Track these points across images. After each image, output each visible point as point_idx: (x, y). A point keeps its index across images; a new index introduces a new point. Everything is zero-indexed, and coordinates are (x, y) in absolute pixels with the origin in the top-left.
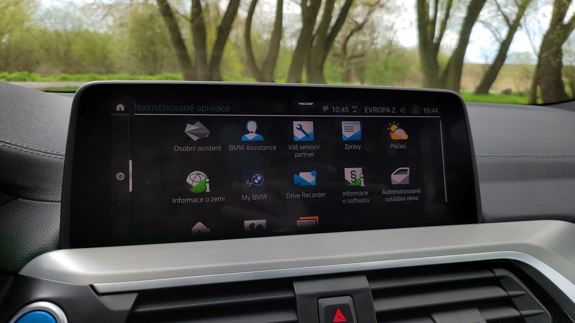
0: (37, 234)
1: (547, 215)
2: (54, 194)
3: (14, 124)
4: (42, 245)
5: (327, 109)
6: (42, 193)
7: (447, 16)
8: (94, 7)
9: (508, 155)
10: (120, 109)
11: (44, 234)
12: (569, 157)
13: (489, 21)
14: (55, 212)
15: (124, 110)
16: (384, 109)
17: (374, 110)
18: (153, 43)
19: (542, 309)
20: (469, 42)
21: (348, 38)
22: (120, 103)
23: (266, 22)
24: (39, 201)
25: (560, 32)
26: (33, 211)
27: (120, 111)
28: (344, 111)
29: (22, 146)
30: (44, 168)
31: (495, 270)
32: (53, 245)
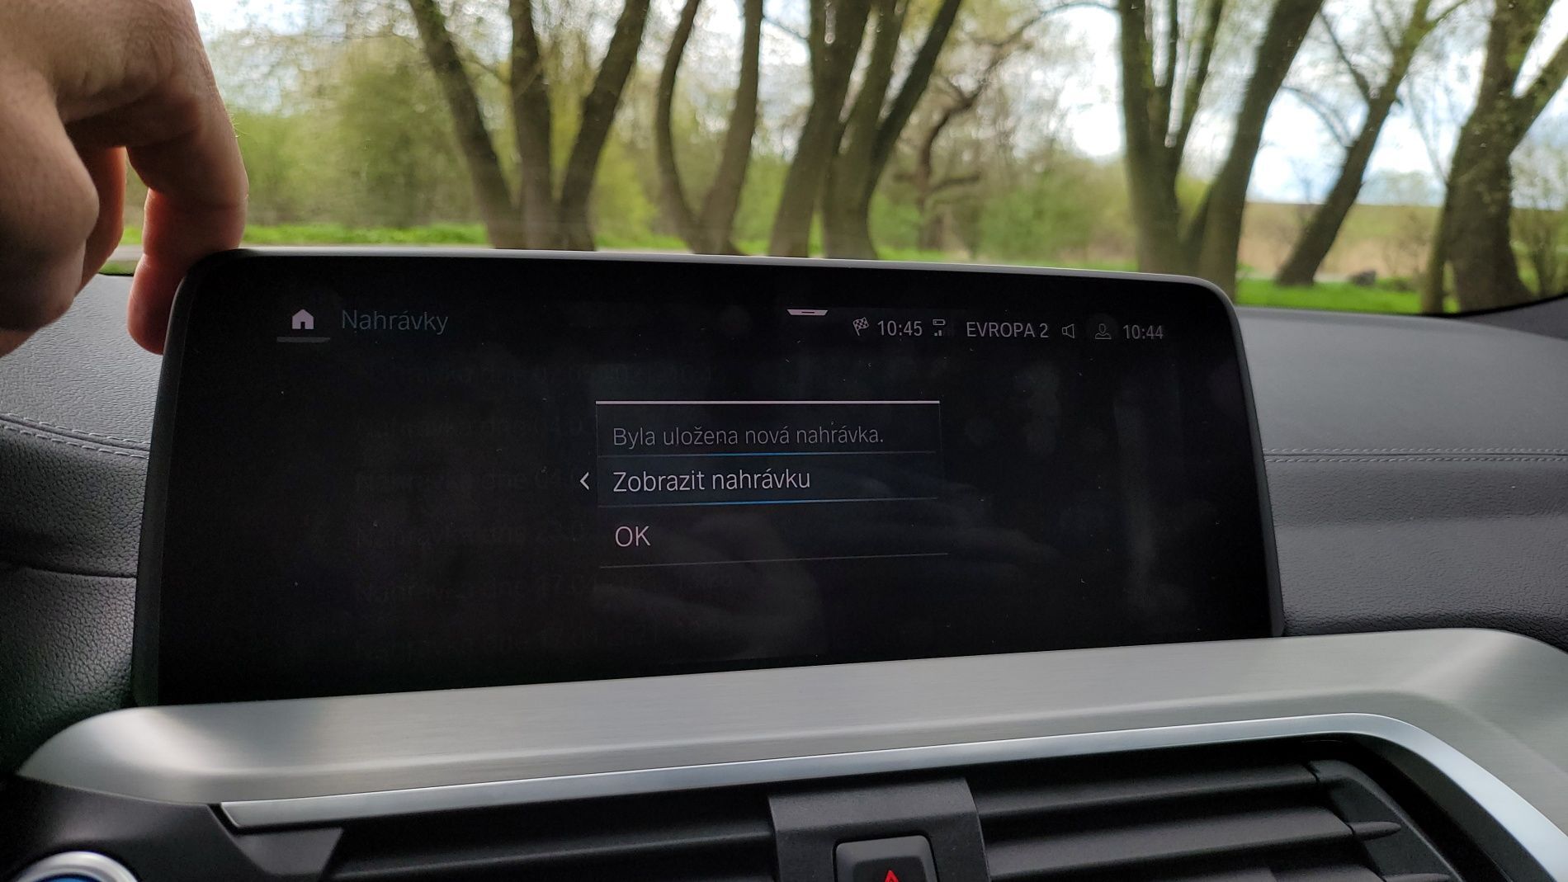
0: (69, 664)
1: (1457, 614)
2: (119, 556)
3: (12, 362)
4: (84, 696)
5: (865, 327)
6: (87, 554)
7: (1201, 75)
8: (247, 42)
9: (1354, 451)
10: (303, 324)
11: (87, 666)
12: (1520, 459)
13: (1314, 87)
14: (122, 603)
15: (312, 327)
16: (1018, 327)
17: (991, 330)
18: (405, 142)
19: (1443, 870)
20: (1260, 145)
21: (935, 132)
22: (302, 308)
23: (715, 87)
25: (1505, 118)
26: (60, 601)
27: (303, 331)
28: (910, 332)
29: (33, 423)
30: (93, 485)
31: (1317, 765)
32: (112, 695)
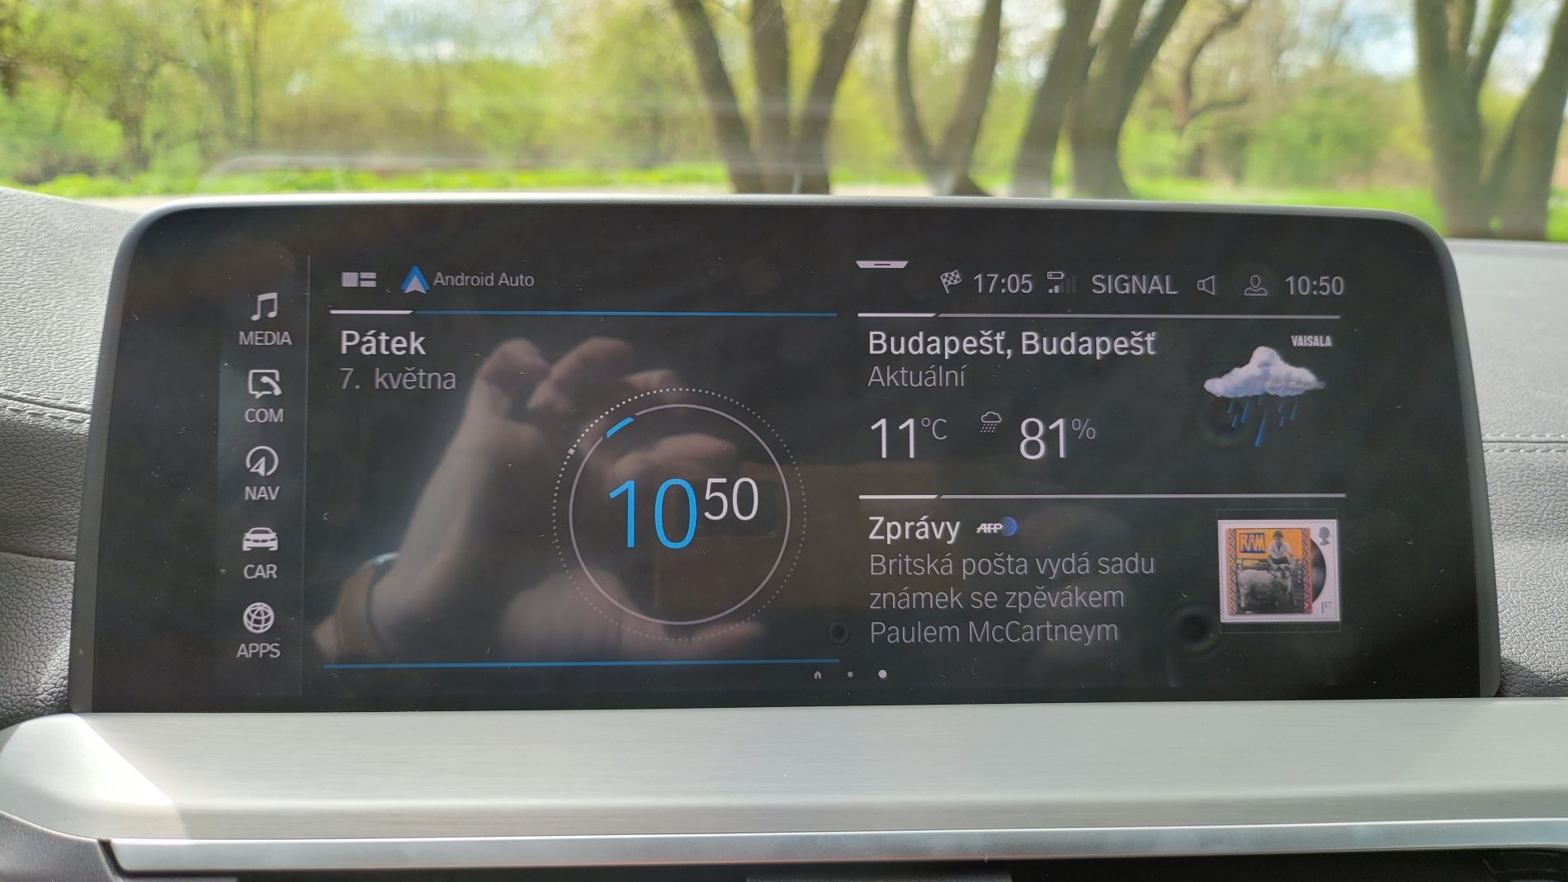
0: (15, 660)
4: (20, 698)
5: (956, 282)
6: (60, 536)
18: (653, 85)
21: (1197, 51)
23: (957, 13)
24: (48, 558)
26: (23, 587)
32: (50, 697)
